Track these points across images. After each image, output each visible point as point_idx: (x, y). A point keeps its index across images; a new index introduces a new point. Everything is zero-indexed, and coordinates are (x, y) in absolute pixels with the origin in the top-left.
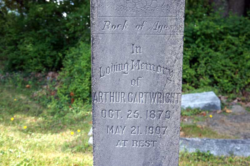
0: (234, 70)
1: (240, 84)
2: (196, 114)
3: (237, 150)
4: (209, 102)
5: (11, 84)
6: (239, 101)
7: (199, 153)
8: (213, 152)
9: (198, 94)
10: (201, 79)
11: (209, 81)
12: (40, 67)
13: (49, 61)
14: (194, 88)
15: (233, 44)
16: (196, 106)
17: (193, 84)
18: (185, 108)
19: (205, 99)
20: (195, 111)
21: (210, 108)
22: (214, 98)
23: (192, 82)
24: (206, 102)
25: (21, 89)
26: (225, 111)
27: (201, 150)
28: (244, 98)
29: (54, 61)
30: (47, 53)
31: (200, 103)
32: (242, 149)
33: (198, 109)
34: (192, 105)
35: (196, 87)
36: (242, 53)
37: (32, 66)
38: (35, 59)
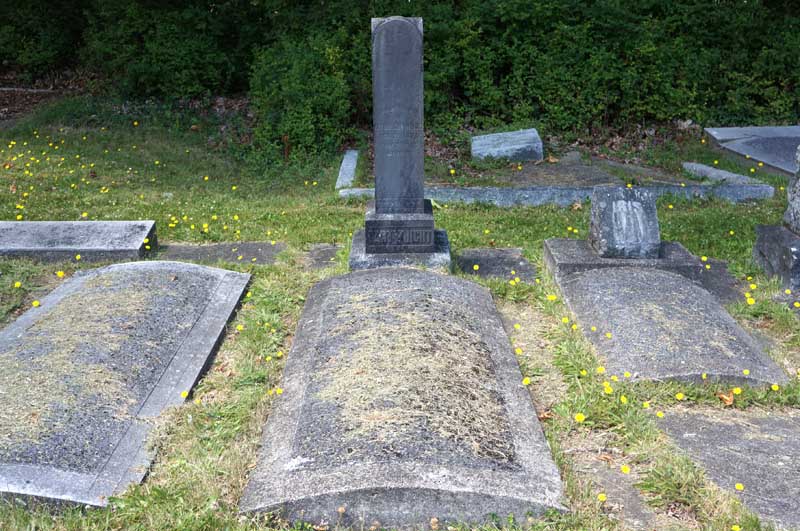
0: (574, 87)
1: (583, 114)
2: (500, 168)
3: (526, 199)
4: (524, 146)
5: (157, 126)
6: (581, 144)
7: (478, 204)
8: (496, 203)
9: (509, 134)
10: (516, 107)
11: (531, 108)
12: (197, 87)
13: (213, 73)
14: (503, 123)
15: (572, 39)
16: (501, 154)
17: (503, 116)
18: (482, 158)
19: (518, 142)
20: (498, 162)
21: (525, 156)
22: (534, 140)
23: (501, 113)
24: (518, 147)
25: (181, 133)
26: (548, 161)
27: (481, 200)
28: (590, 139)
29: (223, 74)
30: (208, 57)
31: (508, 148)
32: (531, 197)
33: (505, 158)
34: (494, 152)
35: (508, 121)
36: (587, 56)
37: (179, 85)
38: (185, 71)
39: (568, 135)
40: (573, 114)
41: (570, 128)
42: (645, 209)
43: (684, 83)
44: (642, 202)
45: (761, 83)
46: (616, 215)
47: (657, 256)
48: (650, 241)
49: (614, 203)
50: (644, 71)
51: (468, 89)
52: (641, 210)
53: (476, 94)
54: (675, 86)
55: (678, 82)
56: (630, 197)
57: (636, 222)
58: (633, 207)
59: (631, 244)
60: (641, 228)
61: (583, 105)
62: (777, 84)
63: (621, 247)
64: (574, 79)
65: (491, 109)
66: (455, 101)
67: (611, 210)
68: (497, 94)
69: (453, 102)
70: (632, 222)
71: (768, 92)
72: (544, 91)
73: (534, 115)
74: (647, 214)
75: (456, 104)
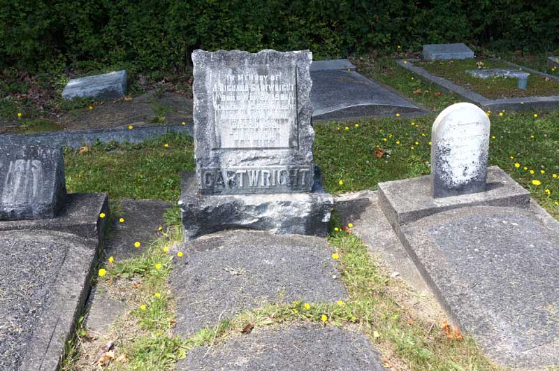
4: (106, 87)
6: (166, 81)
9: (102, 76)
16: (86, 95)
18: (70, 99)
19: (103, 83)
21: (107, 96)
24: (102, 88)
31: (93, 89)
34: (80, 93)
39: (156, 74)
40: (159, 56)
41: (156, 68)
42: (44, 168)
43: (251, 27)
44: (42, 160)
45: (317, 24)
46: (10, 175)
47: (52, 215)
48: (41, 201)
49: (11, 163)
50: (216, 18)
51: (68, 38)
52: (40, 169)
53: (77, 42)
54: (245, 29)
55: (247, 26)
56: (32, 155)
57: (31, 182)
58: (32, 166)
59: (20, 206)
60: (35, 187)
61: (166, 48)
62: (329, 25)
63: (9, 210)
64: (160, 26)
65: (92, 54)
66: (58, 48)
67: (7, 171)
68: (94, 41)
69: (56, 50)
70: (26, 182)
71: (322, 32)
72: (133, 38)
73: (126, 59)
74: (46, 172)
75: (59, 51)
